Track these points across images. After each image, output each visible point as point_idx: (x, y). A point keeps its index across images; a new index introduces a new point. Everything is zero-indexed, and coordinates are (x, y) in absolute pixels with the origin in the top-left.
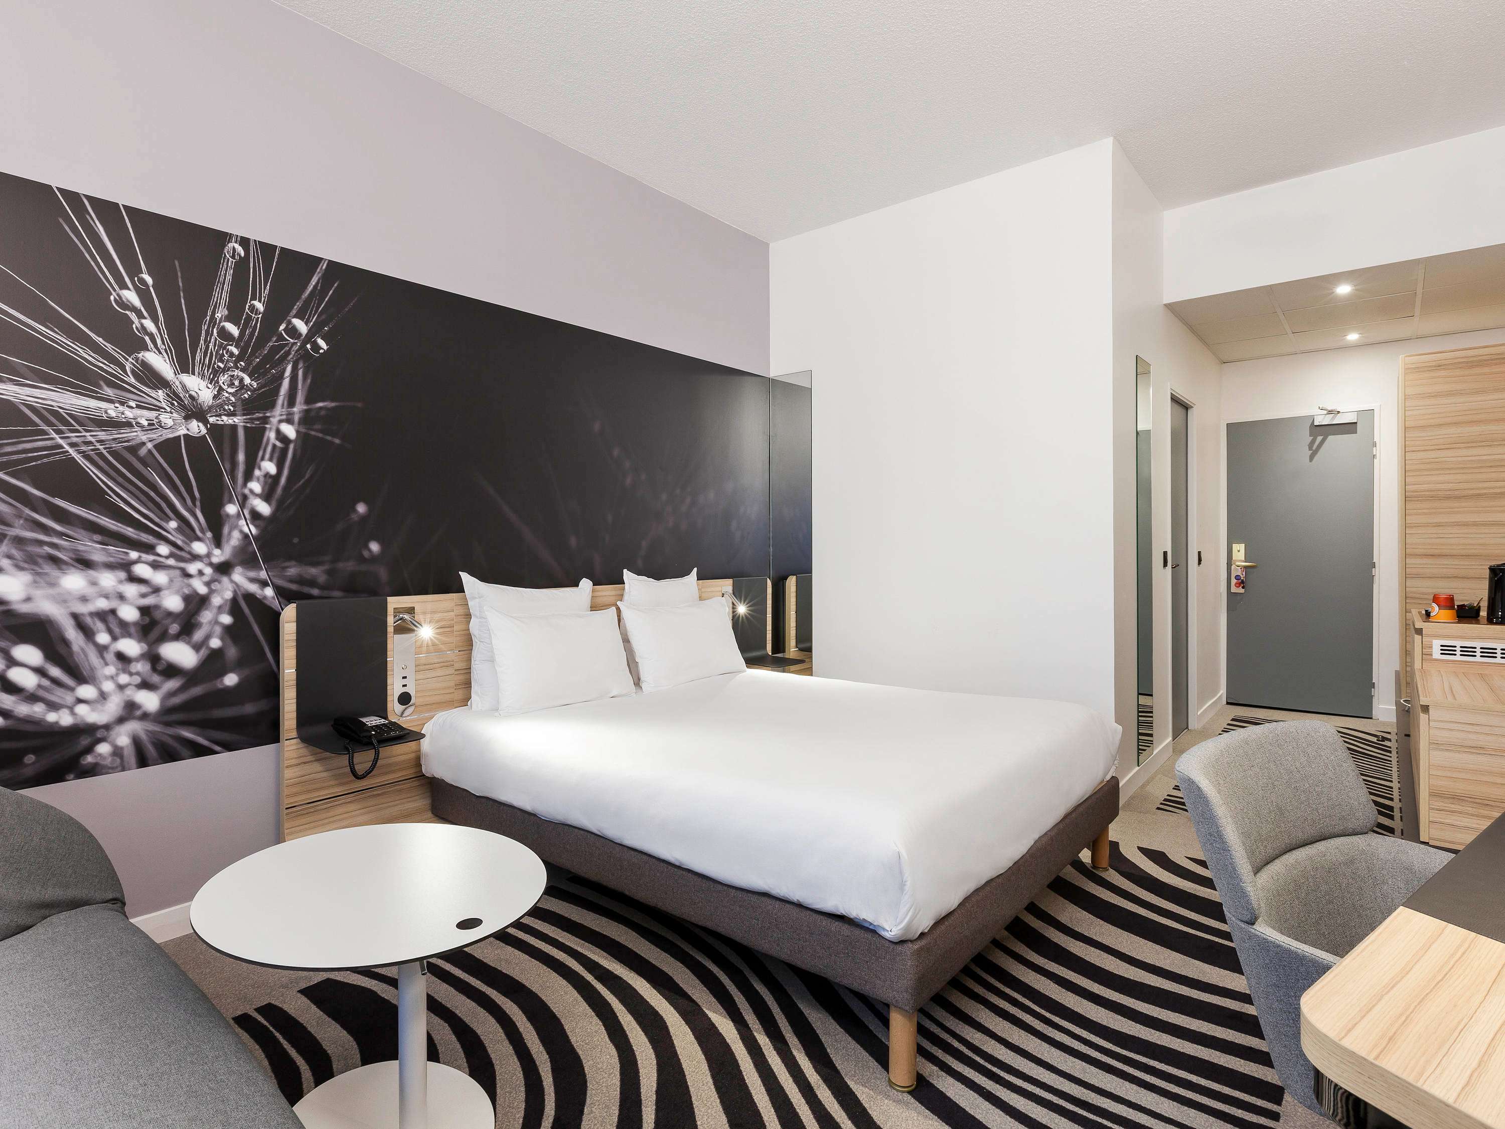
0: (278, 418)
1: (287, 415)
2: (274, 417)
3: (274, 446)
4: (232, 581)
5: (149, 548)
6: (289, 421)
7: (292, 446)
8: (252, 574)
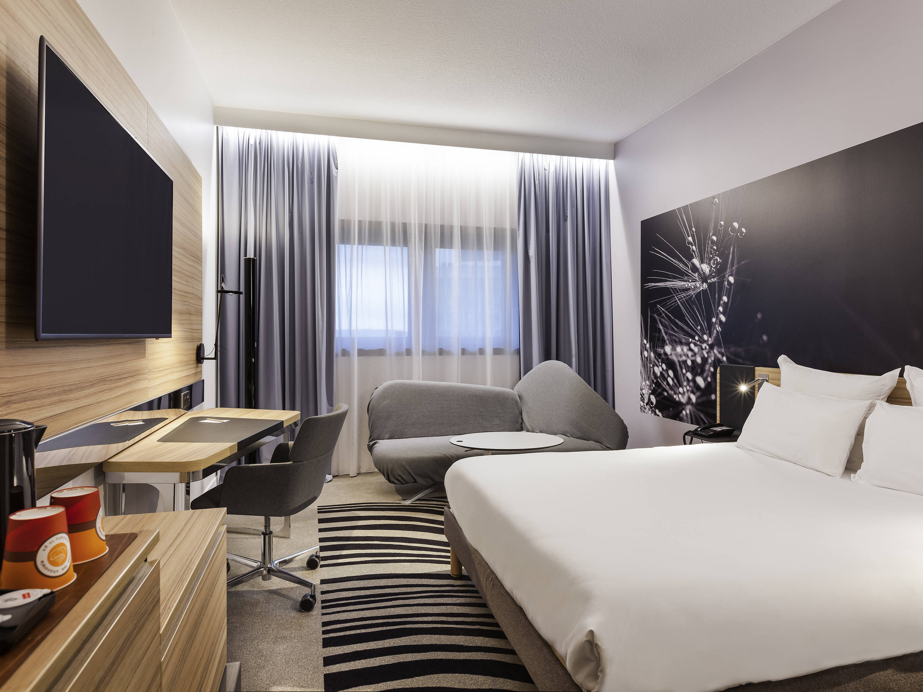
0: (728, 275)
1: (731, 272)
2: (726, 274)
3: (727, 288)
4: (714, 353)
5: (693, 338)
6: (731, 275)
7: (732, 287)
8: (719, 350)
